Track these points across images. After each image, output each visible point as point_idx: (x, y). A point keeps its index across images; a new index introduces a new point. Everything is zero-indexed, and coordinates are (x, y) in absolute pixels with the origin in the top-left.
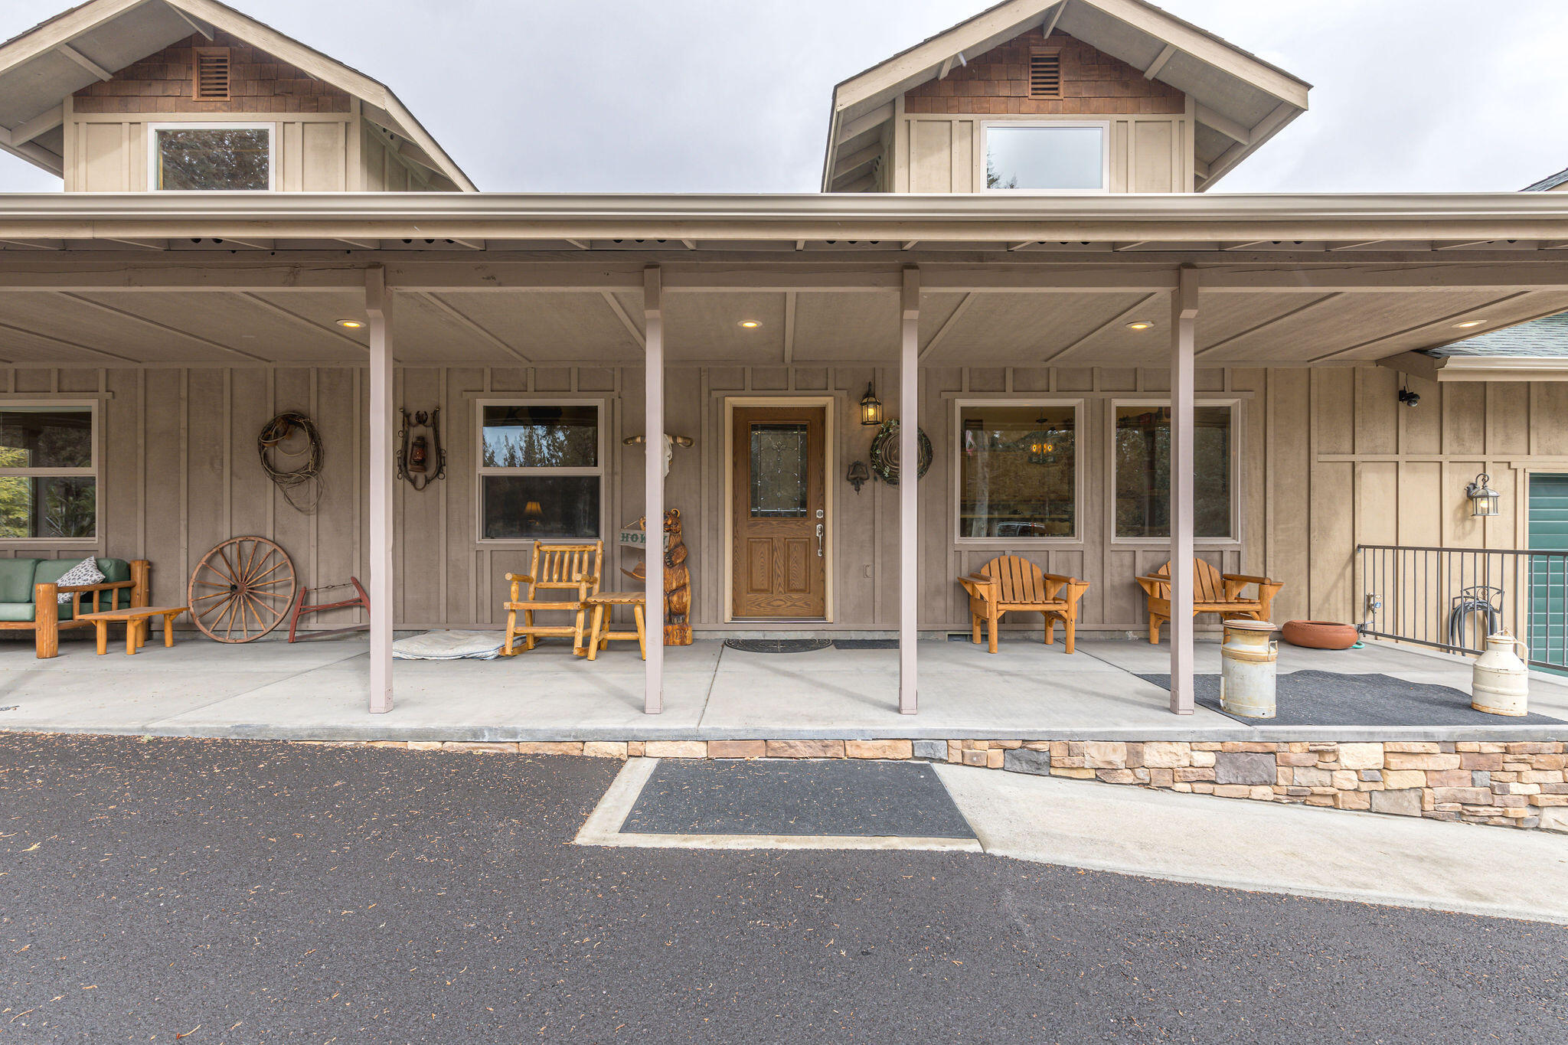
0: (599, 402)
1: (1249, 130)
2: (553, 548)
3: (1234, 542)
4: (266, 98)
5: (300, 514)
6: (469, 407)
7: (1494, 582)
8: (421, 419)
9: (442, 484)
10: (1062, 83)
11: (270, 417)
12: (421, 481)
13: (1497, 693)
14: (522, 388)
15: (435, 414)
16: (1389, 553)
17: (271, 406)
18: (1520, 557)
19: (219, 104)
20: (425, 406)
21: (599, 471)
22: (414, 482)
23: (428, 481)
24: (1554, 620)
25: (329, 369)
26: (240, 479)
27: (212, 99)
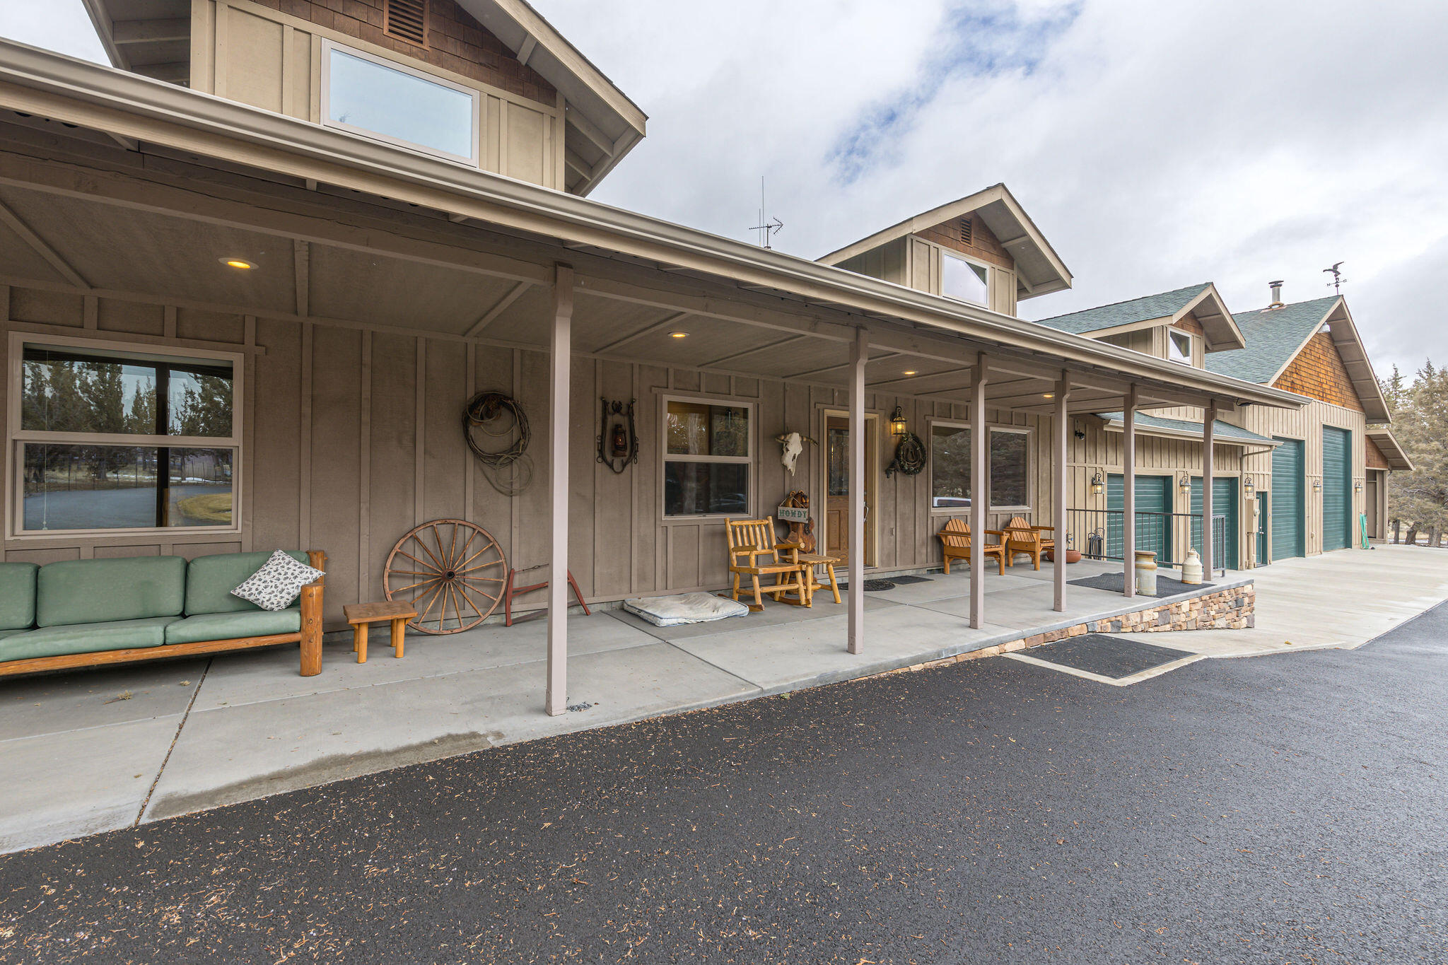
0: (750, 406)
1: (1034, 286)
2: (740, 523)
3: (1028, 508)
4: (469, 63)
5: (501, 495)
6: (657, 401)
7: (1100, 525)
8: (617, 408)
9: (635, 467)
10: (972, 238)
11: (471, 393)
12: (617, 465)
13: (1195, 575)
14: (696, 388)
15: (630, 407)
16: (1094, 513)
17: (471, 384)
18: (1100, 514)
19: (414, 49)
20: (621, 396)
21: (748, 460)
22: (611, 466)
23: (624, 465)
24: (1119, 541)
25: (532, 352)
26: (434, 457)
27: (407, 40)
